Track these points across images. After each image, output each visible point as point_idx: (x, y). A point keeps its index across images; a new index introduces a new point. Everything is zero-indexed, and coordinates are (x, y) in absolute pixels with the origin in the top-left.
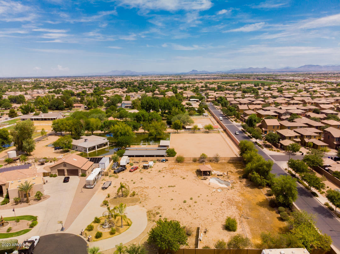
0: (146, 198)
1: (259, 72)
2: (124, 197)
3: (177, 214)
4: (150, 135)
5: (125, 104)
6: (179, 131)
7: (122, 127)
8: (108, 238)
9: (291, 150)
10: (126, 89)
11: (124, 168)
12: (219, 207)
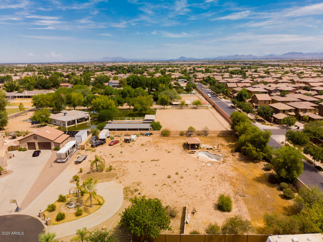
0: (125, 173)
1: (244, 59)
2: (98, 172)
3: (160, 191)
4: (135, 110)
5: (112, 83)
6: (166, 106)
7: (105, 100)
8: (72, 220)
9: (286, 124)
10: (115, 72)
11: (103, 142)
12: (209, 184)
